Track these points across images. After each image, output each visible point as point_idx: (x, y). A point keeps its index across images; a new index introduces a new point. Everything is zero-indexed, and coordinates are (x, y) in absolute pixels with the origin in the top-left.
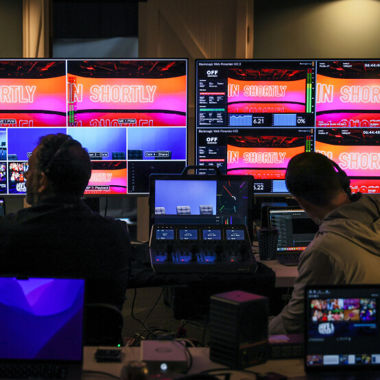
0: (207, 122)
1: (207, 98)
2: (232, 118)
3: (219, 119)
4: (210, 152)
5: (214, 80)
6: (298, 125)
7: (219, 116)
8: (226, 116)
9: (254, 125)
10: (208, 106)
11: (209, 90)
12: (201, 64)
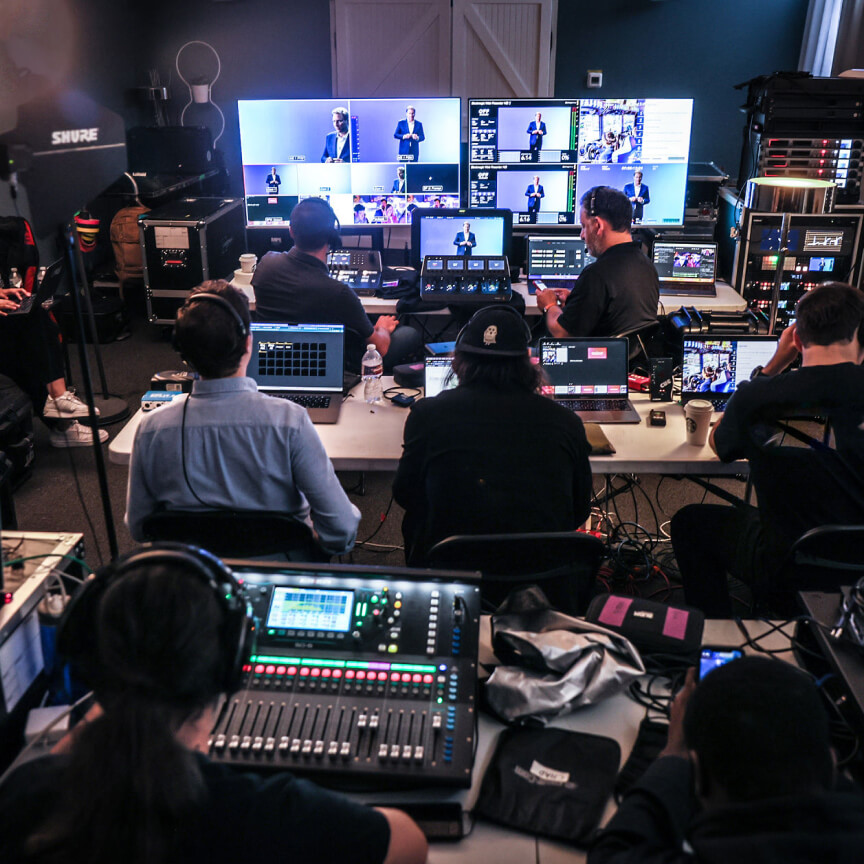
0: (479, 158)
1: (479, 135)
2: (501, 154)
3: (490, 156)
4: (482, 186)
5: (486, 119)
6: (562, 161)
7: (490, 152)
8: (496, 153)
9: (522, 161)
10: (480, 143)
11: (480, 127)
12: (473, 103)
